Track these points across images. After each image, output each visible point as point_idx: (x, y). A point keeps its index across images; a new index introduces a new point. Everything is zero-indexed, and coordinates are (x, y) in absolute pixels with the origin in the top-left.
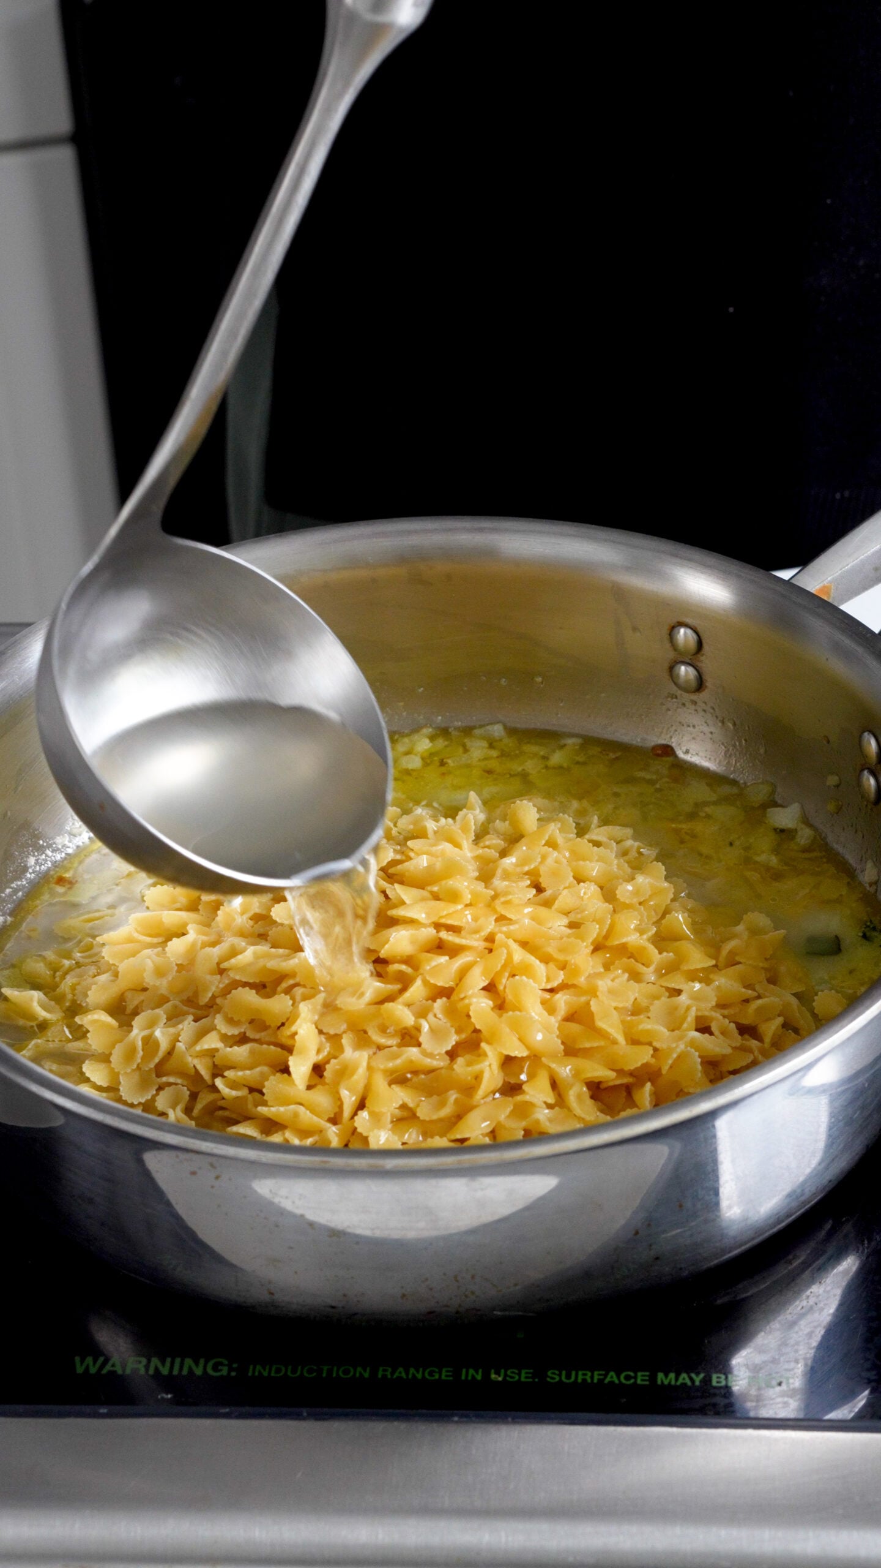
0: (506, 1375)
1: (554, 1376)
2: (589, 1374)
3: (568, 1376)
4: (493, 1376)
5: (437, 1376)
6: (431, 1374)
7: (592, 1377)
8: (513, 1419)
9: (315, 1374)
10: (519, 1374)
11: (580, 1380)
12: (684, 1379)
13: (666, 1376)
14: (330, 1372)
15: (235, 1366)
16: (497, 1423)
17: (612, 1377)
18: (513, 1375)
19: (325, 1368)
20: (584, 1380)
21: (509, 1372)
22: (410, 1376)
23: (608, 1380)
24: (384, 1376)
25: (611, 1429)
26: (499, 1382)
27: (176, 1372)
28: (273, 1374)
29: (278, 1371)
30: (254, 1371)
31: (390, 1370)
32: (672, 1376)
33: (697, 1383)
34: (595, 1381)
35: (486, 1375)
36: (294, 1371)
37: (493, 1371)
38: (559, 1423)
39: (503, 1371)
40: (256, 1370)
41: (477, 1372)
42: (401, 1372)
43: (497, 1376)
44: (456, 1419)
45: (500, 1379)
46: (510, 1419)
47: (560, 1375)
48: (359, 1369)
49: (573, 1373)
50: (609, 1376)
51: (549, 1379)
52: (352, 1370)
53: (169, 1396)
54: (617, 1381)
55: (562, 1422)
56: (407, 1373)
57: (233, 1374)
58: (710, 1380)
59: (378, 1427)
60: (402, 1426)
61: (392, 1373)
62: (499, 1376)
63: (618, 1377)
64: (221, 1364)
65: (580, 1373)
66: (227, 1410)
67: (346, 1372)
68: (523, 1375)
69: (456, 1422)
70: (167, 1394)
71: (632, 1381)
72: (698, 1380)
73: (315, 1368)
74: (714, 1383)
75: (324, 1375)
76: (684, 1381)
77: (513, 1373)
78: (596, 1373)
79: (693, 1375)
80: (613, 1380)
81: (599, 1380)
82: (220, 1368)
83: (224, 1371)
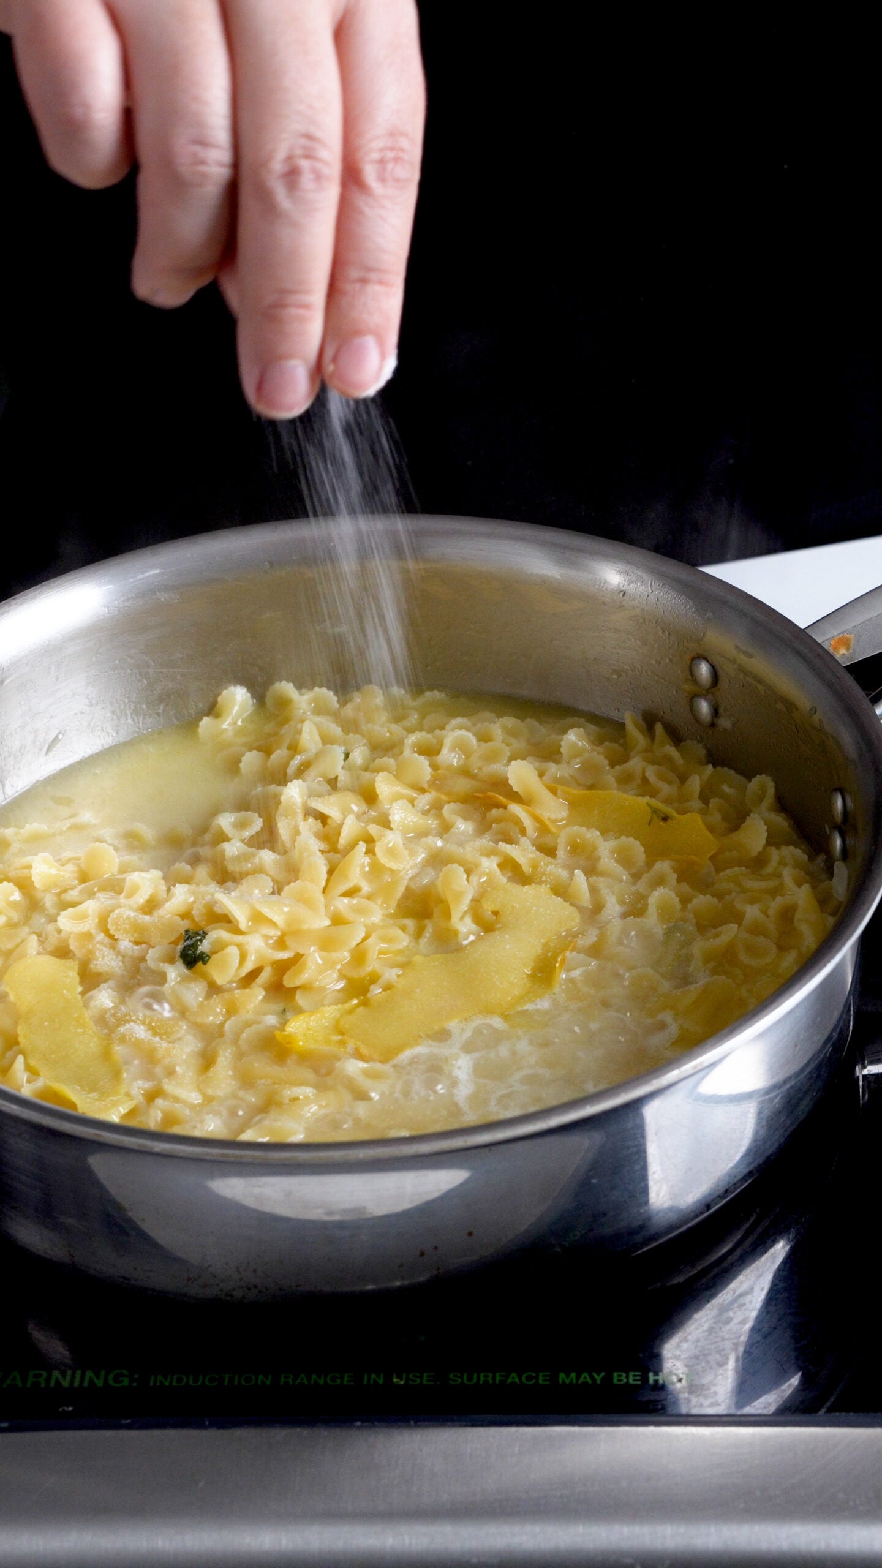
0: (408, 1379)
1: (454, 1378)
2: (491, 1375)
3: (470, 1379)
4: (395, 1380)
5: (339, 1381)
6: (333, 1379)
7: (494, 1379)
8: (416, 1422)
9: (216, 1383)
10: (421, 1378)
11: (481, 1382)
12: (585, 1378)
13: (568, 1376)
14: (231, 1380)
15: (136, 1376)
16: (399, 1427)
17: (513, 1378)
18: (415, 1379)
19: (227, 1377)
20: (486, 1382)
21: (411, 1376)
22: (312, 1382)
23: (510, 1380)
24: (286, 1383)
25: (513, 1430)
26: (401, 1385)
27: (76, 1384)
28: (174, 1384)
29: (179, 1380)
30: (155, 1382)
31: (292, 1377)
32: (573, 1375)
33: (598, 1382)
34: (497, 1382)
35: (388, 1379)
36: (196, 1380)
37: (395, 1375)
38: (461, 1426)
39: (404, 1376)
40: (157, 1380)
41: (379, 1377)
42: (303, 1379)
43: (399, 1380)
44: (358, 1423)
45: (402, 1383)
46: (412, 1423)
47: (462, 1378)
48: (261, 1377)
49: (475, 1376)
50: (511, 1377)
51: (451, 1382)
52: (254, 1377)
53: (70, 1409)
54: (518, 1382)
55: (464, 1424)
56: (309, 1379)
57: (135, 1384)
58: (612, 1378)
59: (280, 1434)
60: (305, 1432)
61: (294, 1380)
62: (401, 1380)
63: (520, 1379)
64: (122, 1375)
65: (482, 1375)
66: (129, 1421)
67: (248, 1380)
68: (425, 1378)
69: (358, 1428)
70: (68, 1406)
71: (534, 1381)
72: (598, 1378)
73: (217, 1376)
74: (615, 1381)
75: (226, 1383)
76: (585, 1380)
77: (414, 1376)
78: (498, 1375)
79: (594, 1374)
80: (514, 1380)
81: (500, 1381)
82: (121, 1379)
83: (126, 1382)
